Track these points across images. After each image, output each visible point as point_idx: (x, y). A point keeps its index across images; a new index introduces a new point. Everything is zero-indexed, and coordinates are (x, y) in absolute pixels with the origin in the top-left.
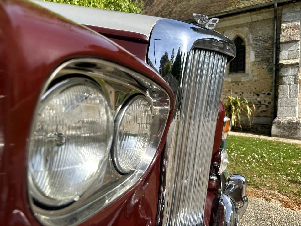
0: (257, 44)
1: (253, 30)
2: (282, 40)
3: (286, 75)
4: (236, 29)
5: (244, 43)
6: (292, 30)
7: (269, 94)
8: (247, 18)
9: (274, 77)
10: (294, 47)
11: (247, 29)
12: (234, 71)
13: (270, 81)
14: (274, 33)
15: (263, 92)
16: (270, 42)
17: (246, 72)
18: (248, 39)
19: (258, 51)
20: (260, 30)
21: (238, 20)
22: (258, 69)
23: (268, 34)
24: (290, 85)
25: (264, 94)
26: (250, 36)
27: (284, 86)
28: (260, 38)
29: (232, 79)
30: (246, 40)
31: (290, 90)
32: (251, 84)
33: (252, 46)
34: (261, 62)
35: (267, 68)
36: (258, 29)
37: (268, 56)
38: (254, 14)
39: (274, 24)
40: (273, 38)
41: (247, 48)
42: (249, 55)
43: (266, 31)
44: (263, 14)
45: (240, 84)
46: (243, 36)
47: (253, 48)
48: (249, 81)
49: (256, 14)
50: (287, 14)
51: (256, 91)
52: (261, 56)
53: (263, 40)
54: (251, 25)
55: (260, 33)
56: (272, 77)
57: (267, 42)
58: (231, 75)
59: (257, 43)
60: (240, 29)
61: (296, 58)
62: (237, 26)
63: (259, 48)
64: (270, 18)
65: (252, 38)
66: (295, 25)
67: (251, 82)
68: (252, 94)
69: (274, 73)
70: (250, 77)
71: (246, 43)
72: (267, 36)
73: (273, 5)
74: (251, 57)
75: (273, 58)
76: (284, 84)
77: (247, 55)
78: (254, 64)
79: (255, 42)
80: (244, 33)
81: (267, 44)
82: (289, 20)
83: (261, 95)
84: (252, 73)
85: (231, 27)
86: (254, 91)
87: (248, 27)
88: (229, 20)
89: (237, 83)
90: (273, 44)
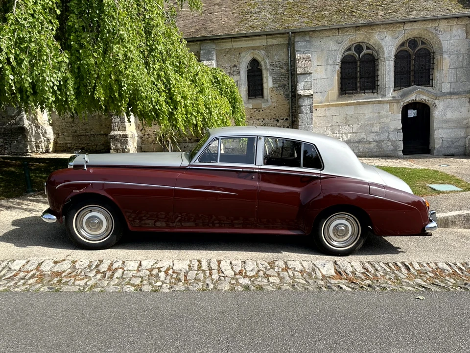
0: (274, 70)
1: (269, 54)
2: (299, 71)
3: (303, 105)
4: (252, 51)
5: (261, 67)
6: (306, 61)
7: (287, 119)
8: (263, 40)
9: (290, 103)
10: (308, 78)
11: (263, 52)
12: (252, 96)
13: (288, 107)
14: (288, 60)
15: (282, 118)
16: (285, 68)
17: (265, 98)
18: (265, 63)
19: (275, 77)
20: (275, 54)
21: (254, 42)
22: (277, 96)
23: (283, 60)
24: (307, 113)
25: (283, 119)
26: (267, 61)
27: (303, 114)
28: (277, 63)
29: (252, 105)
30: (262, 63)
31: (307, 118)
32: (271, 110)
33: (270, 71)
34: (279, 88)
35: (284, 94)
36: (274, 53)
37: (285, 82)
38: (270, 38)
39: (288, 50)
40: (288, 64)
41: (264, 72)
42: (267, 80)
43: (281, 56)
44: (277, 39)
45: (261, 110)
46: (259, 59)
47: (271, 74)
48: (269, 108)
49: (272, 38)
50: (299, 42)
51: (276, 117)
52: (278, 82)
53: (279, 65)
54: (267, 48)
55: (276, 58)
56: (289, 103)
57: (282, 68)
58: (250, 101)
59: (274, 68)
60: (257, 51)
61: (310, 89)
62: (254, 49)
63: (276, 74)
64: (283, 44)
65: (269, 62)
66: (307, 56)
67: (271, 108)
68: (273, 119)
69: (290, 100)
70: (270, 103)
71: (263, 67)
72: (282, 61)
73: (288, 33)
74: (269, 83)
75: (289, 84)
76: (302, 113)
77: (265, 80)
78: (272, 90)
79: (272, 68)
80: (260, 56)
81: (283, 71)
82: (302, 50)
83: (280, 121)
84: (271, 99)
85: (248, 48)
86: (274, 117)
87: (264, 50)
88: (245, 40)
89: (258, 109)
90: (288, 70)
